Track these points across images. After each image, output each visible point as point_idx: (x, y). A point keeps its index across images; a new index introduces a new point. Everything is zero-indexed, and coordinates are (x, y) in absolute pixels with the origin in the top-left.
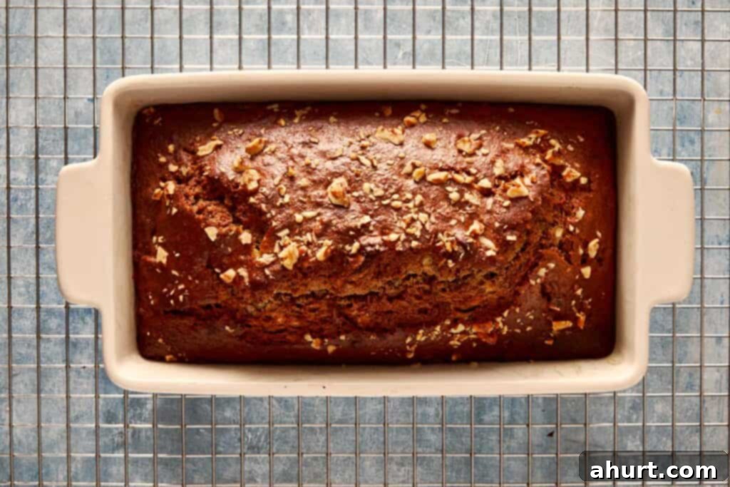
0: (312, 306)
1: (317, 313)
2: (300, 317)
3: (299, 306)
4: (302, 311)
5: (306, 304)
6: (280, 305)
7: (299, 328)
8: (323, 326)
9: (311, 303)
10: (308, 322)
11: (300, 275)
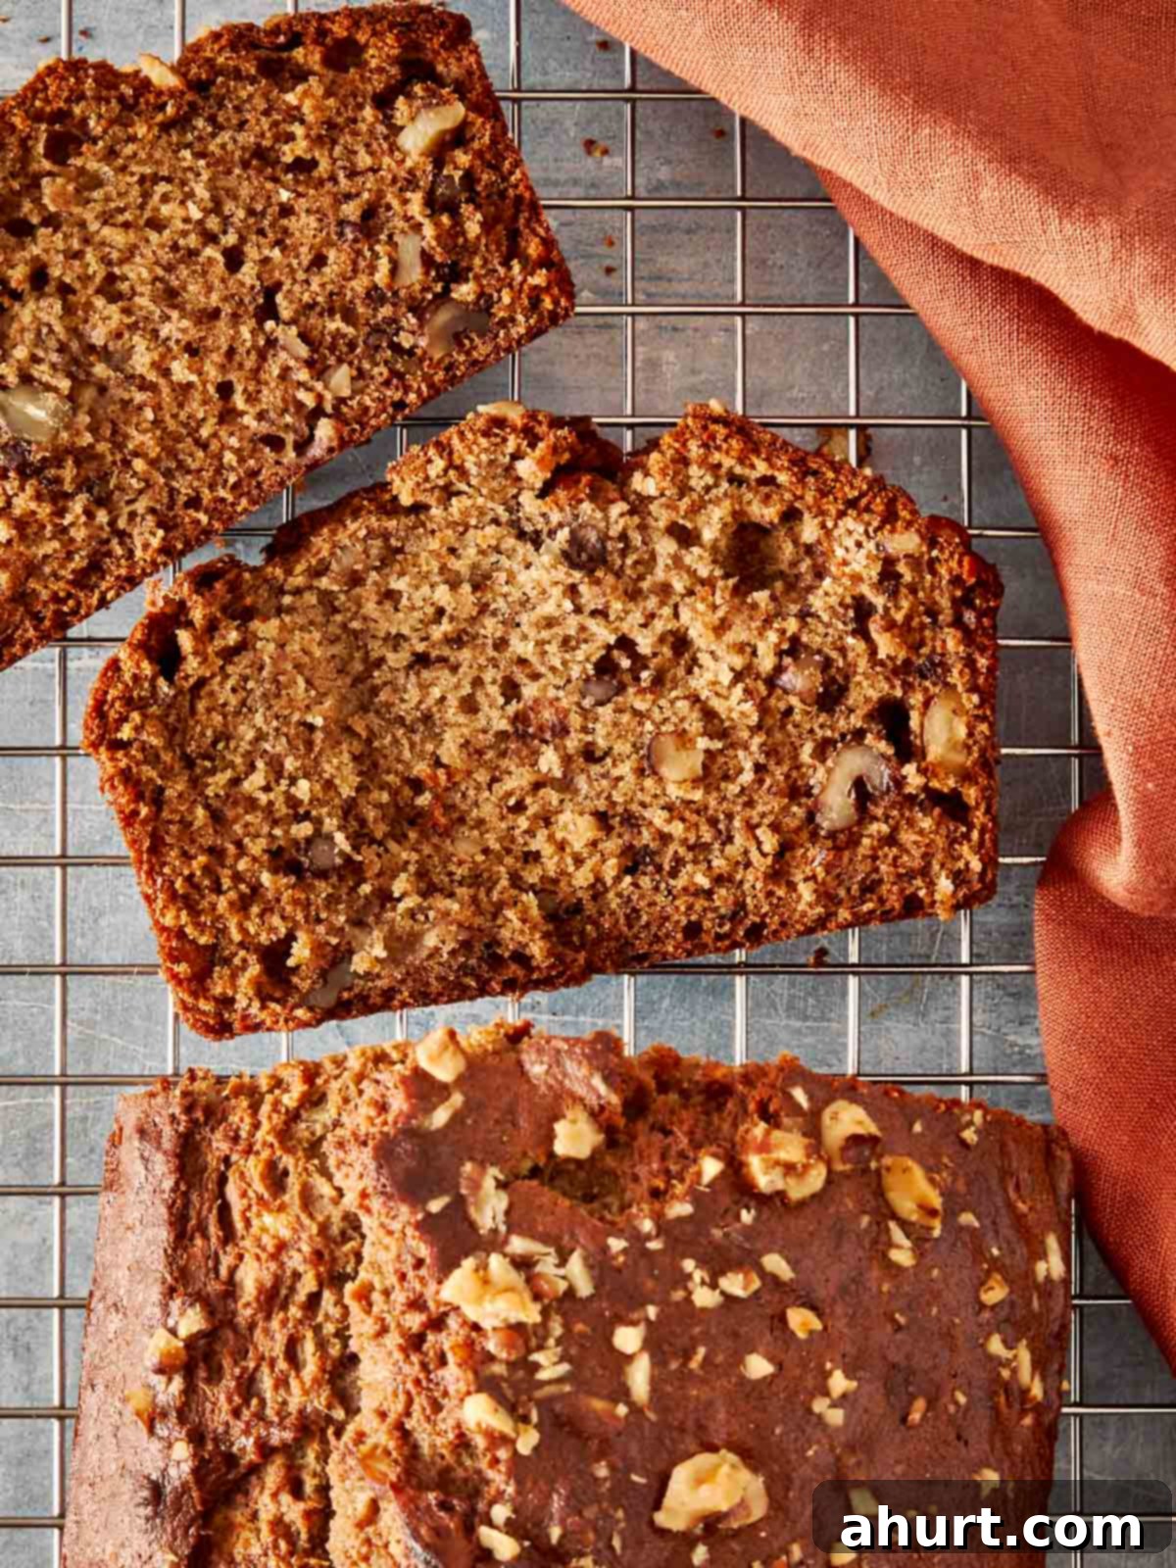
0: (308, 1348)
1: (282, 1365)
2: (273, 1298)
3: (314, 1300)
4: (295, 1312)
5: (317, 1329)
6: (324, 1228)
7: (231, 1289)
8: (229, 1383)
9: (321, 1345)
10: (252, 1326)
11: (415, 1321)
